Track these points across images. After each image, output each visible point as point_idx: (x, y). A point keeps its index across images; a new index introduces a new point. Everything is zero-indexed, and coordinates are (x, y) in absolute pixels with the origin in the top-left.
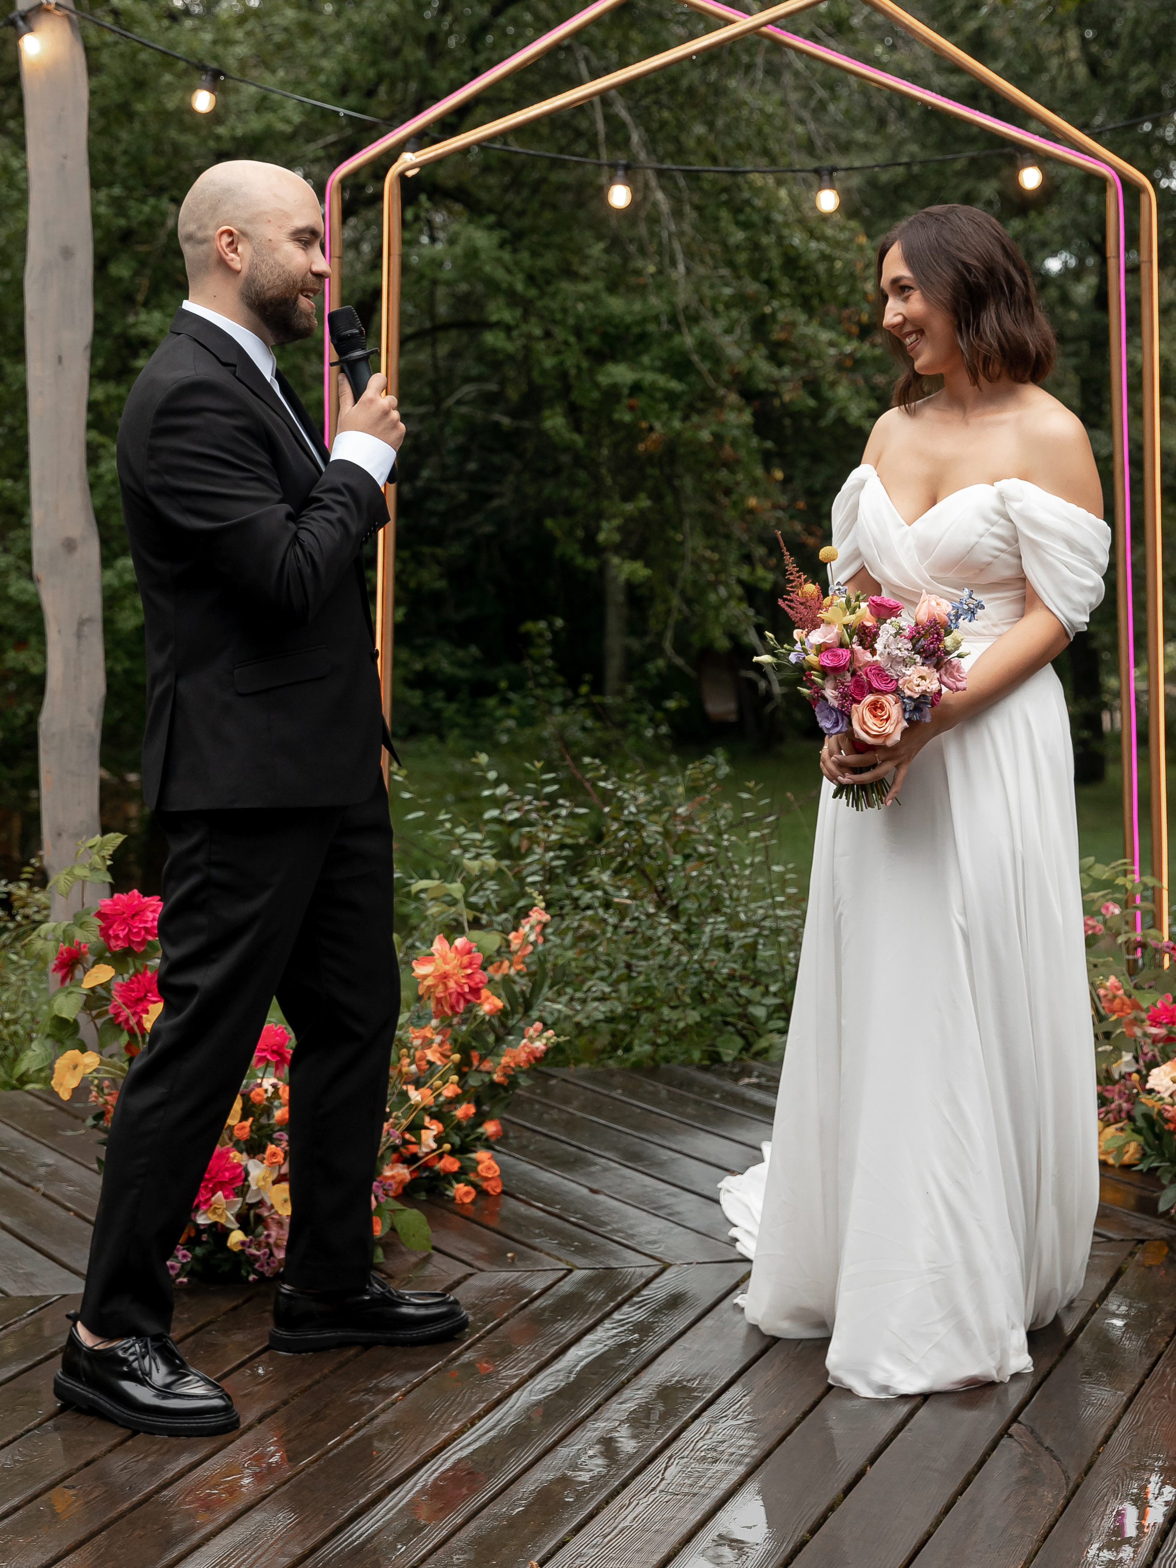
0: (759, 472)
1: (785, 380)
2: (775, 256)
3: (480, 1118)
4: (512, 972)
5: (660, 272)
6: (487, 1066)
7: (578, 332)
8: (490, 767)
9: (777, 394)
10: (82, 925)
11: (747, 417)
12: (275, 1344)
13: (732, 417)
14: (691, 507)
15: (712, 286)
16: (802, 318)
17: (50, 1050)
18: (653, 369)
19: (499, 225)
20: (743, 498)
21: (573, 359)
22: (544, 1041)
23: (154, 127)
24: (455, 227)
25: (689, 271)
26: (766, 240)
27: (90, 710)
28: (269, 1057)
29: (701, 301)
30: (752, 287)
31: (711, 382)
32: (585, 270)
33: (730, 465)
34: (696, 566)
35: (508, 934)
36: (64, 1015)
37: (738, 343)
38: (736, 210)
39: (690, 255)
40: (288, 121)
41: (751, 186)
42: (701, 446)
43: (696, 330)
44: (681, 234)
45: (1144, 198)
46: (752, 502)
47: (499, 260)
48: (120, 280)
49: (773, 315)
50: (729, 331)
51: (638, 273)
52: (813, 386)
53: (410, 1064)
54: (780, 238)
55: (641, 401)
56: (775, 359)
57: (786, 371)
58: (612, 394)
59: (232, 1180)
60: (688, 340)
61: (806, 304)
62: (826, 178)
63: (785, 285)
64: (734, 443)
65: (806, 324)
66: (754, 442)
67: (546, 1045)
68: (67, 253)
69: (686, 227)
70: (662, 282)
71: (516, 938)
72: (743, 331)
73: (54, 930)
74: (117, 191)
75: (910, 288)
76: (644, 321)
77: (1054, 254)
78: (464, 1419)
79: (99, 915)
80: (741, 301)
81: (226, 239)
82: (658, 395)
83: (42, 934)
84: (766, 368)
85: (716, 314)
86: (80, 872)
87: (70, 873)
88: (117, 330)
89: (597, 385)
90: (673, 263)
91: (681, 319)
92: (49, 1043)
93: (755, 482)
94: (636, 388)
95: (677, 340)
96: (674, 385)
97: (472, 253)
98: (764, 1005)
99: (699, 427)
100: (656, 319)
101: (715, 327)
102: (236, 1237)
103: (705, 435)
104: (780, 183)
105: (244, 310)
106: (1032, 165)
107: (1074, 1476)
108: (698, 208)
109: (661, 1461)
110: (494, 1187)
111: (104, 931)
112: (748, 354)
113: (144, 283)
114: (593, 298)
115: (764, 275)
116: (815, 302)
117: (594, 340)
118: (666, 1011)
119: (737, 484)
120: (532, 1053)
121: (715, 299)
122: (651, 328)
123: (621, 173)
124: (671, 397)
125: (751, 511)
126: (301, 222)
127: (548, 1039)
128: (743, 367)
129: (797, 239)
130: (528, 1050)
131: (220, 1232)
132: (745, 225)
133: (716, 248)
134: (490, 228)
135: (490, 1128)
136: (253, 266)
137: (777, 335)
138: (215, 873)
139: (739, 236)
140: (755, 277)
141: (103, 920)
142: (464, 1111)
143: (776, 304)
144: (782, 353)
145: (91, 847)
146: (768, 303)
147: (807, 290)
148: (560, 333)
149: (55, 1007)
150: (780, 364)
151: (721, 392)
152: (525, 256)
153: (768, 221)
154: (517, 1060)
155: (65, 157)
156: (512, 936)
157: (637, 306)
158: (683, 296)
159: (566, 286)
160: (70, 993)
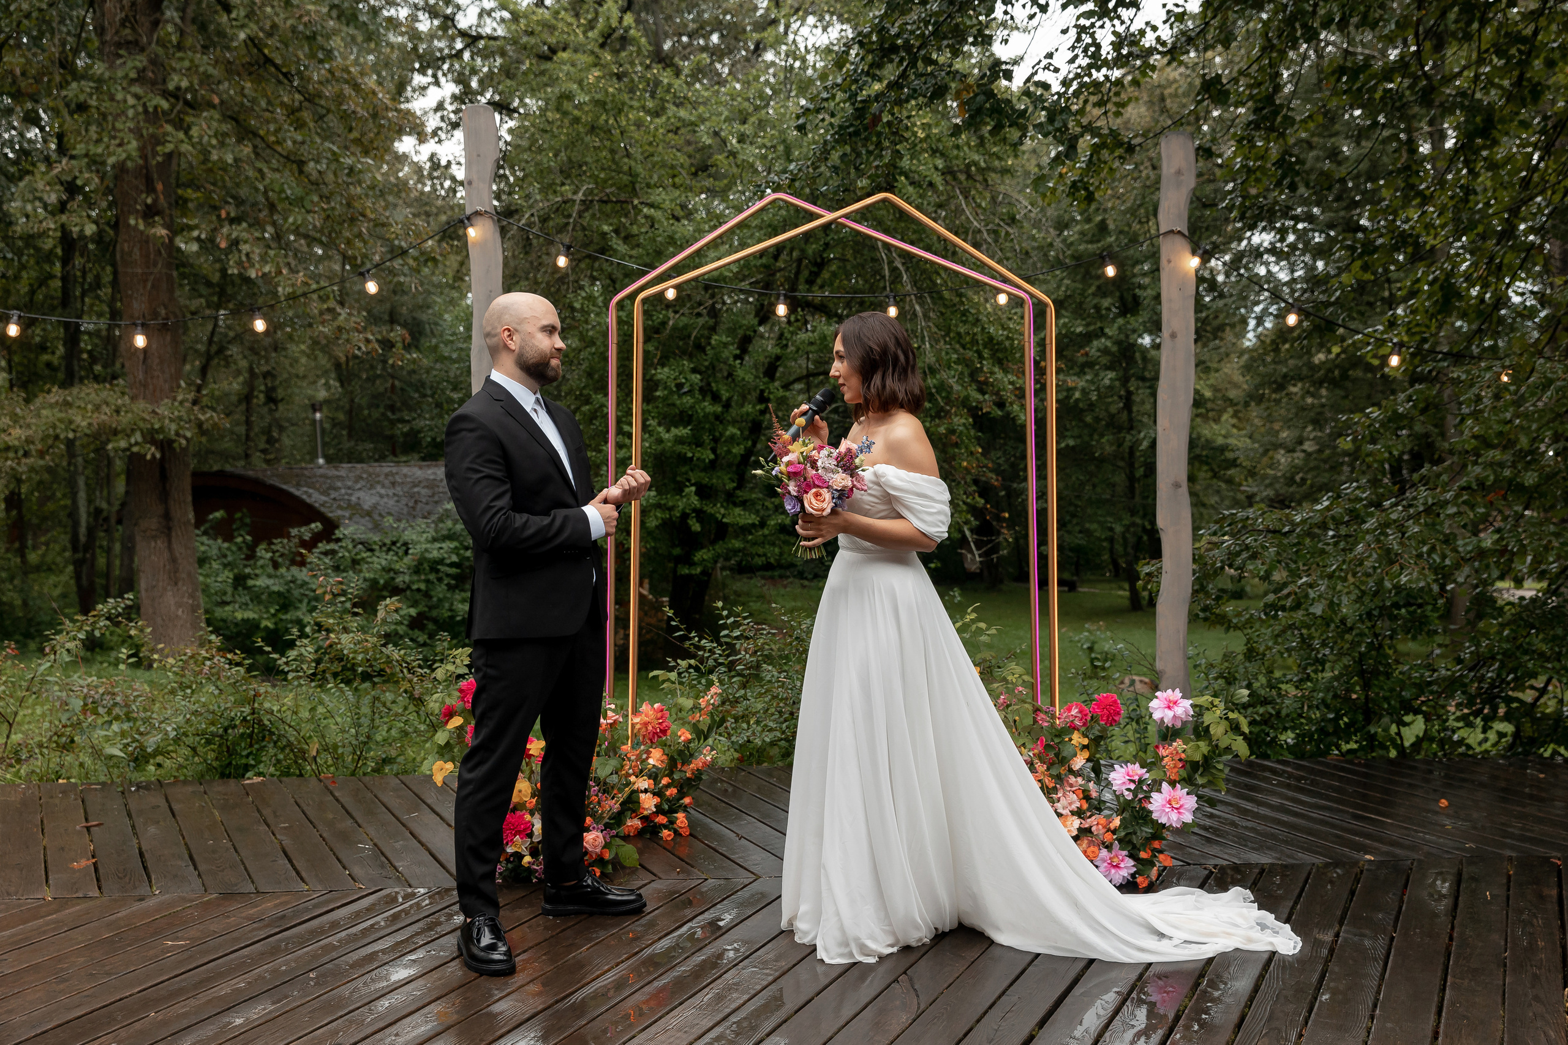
3: (682, 794)
4: (701, 719)
6: (685, 768)
8: (723, 609)
12: (546, 913)
13: (956, 420)
22: (711, 756)
36: (439, 742)
46: (965, 464)
50: (953, 376)
53: (630, 769)
57: (986, 397)
59: (525, 829)
61: (998, 362)
65: (998, 372)
66: (972, 432)
71: (703, 702)
75: (843, 357)
78: (613, 963)
80: (963, 361)
81: (507, 333)
84: (975, 395)
85: (947, 368)
90: (924, 342)
93: (970, 453)
99: (938, 426)
101: (945, 375)
102: (527, 859)
105: (518, 372)
107: (922, 1007)
109: (706, 990)
110: (685, 832)
111: (462, 699)
119: (960, 454)
120: (705, 762)
121: (949, 360)
125: (965, 468)
126: (545, 322)
128: (963, 396)
130: (703, 761)
131: (519, 856)
132: (966, 323)
135: (687, 800)
136: (522, 348)
138: (489, 671)
141: (461, 693)
142: (672, 792)
146: (978, 362)
147: (999, 355)
150: (983, 393)
153: (978, 320)
154: (698, 766)
156: (701, 700)
160: (444, 730)
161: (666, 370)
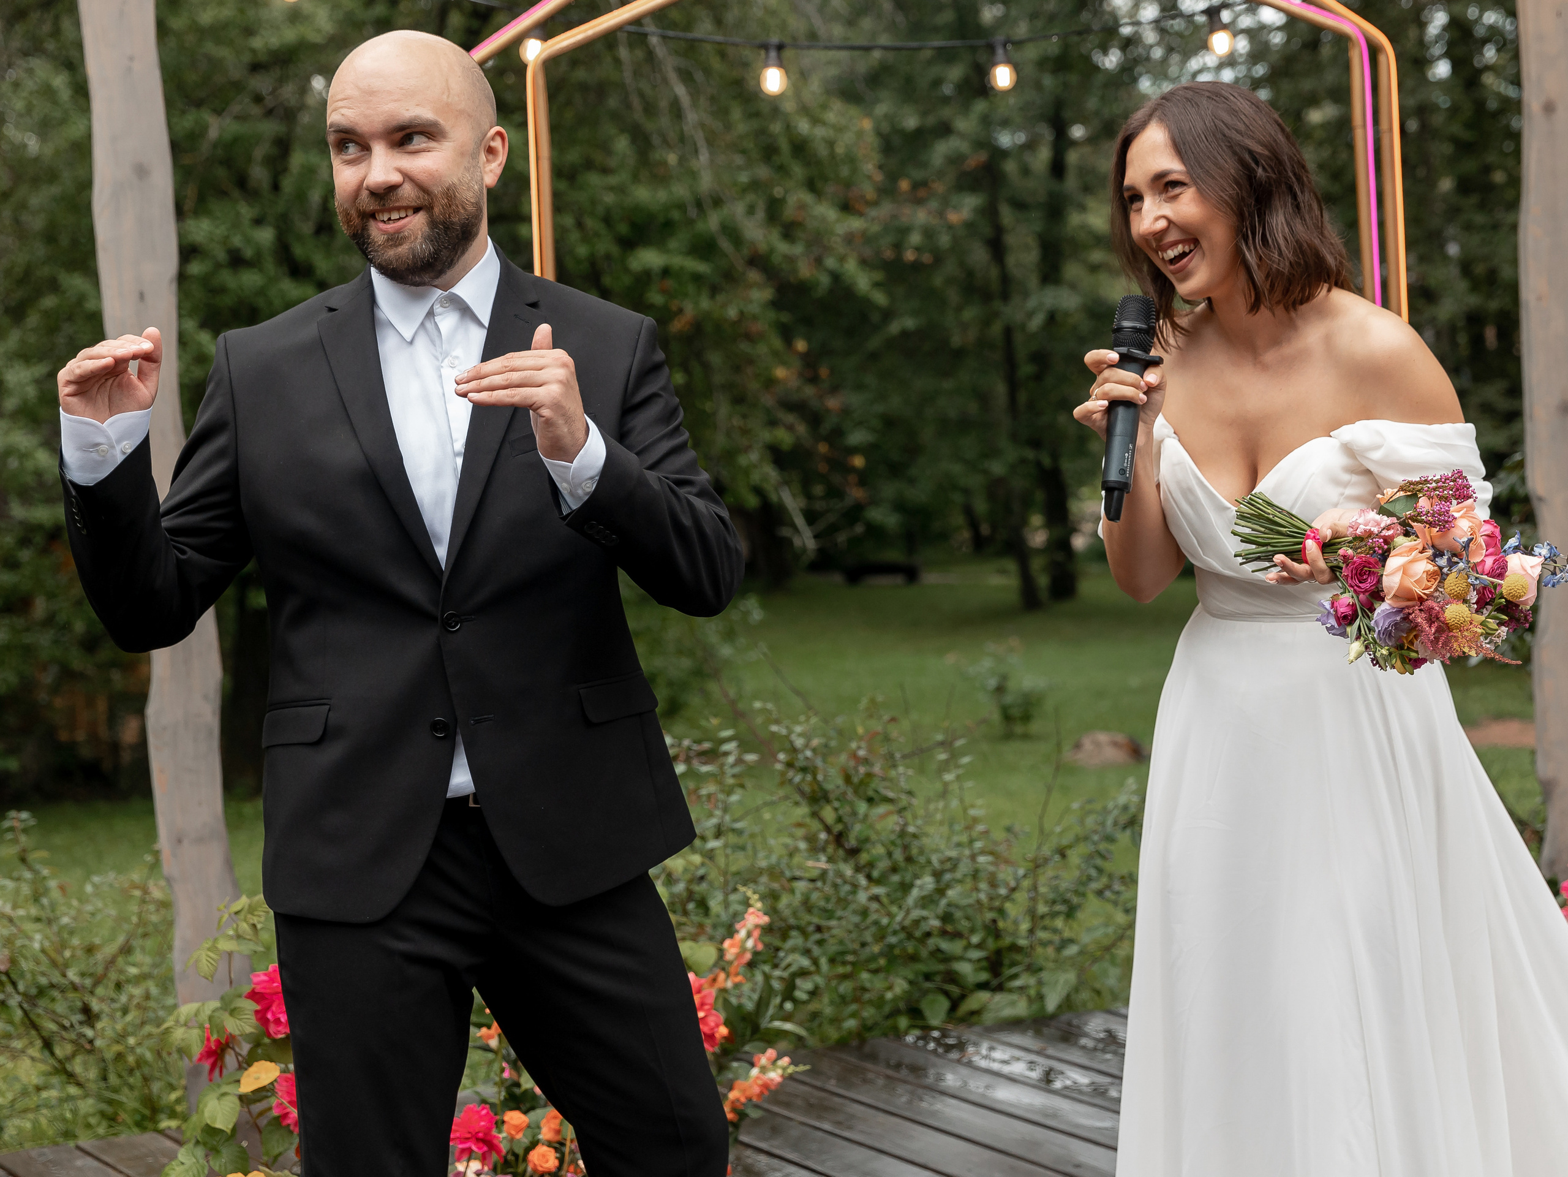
0: (777, 343)
2: (784, 145)
4: (729, 984)
5: (683, 161)
7: (607, 220)
9: (794, 272)
10: (233, 1012)
11: (767, 293)
13: (753, 294)
14: (718, 379)
15: (731, 173)
16: (807, 197)
17: (202, 1161)
18: (680, 253)
20: (768, 368)
21: (605, 246)
22: (780, 1071)
23: (190, 39)
25: (712, 161)
26: (776, 128)
27: (206, 697)
28: (474, 1148)
29: (723, 186)
30: (763, 172)
31: (737, 261)
32: (612, 163)
33: (752, 338)
34: (728, 434)
35: (722, 942)
36: (218, 1125)
37: (758, 226)
39: (710, 142)
40: (319, 31)
42: (728, 322)
43: (721, 213)
44: (702, 125)
45: (1382, 59)
46: (777, 373)
51: (661, 163)
54: (788, 127)
55: (670, 283)
56: (788, 237)
57: (798, 249)
58: (645, 278)
60: (713, 222)
61: (811, 186)
64: (755, 318)
65: (815, 204)
66: (772, 315)
67: (782, 1076)
69: (705, 116)
70: (686, 171)
71: (732, 946)
72: (760, 215)
73: (197, 1014)
75: (1181, 184)
76: (667, 209)
79: (253, 995)
82: (687, 278)
83: (182, 1019)
84: (783, 247)
85: (735, 197)
86: (225, 945)
87: (213, 948)
89: (627, 270)
90: (696, 151)
91: (707, 204)
92: (200, 1152)
93: (778, 354)
94: (666, 272)
95: (700, 226)
96: (701, 267)
98: (970, 960)
99: (724, 305)
100: (681, 205)
103: (732, 313)
111: (261, 1016)
112: (765, 235)
114: (620, 190)
115: (776, 160)
116: (821, 183)
117: (623, 229)
118: (865, 976)
120: (765, 1086)
122: (676, 215)
124: (697, 278)
125: (778, 381)
127: (784, 1069)
128: (763, 247)
129: (803, 126)
130: (760, 1082)
137: (789, 215)
140: (767, 162)
141: (257, 1002)
144: (796, 232)
145: (237, 913)
147: (813, 172)
148: (590, 223)
149: (207, 1114)
150: (792, 242)
151: (745, 270)
154: (748, 1093)
155: (131, 59)
156: (727, 944)
157: (662, 196)
158: (706, 182)
159: (594, 179)
160: (224, 1094)
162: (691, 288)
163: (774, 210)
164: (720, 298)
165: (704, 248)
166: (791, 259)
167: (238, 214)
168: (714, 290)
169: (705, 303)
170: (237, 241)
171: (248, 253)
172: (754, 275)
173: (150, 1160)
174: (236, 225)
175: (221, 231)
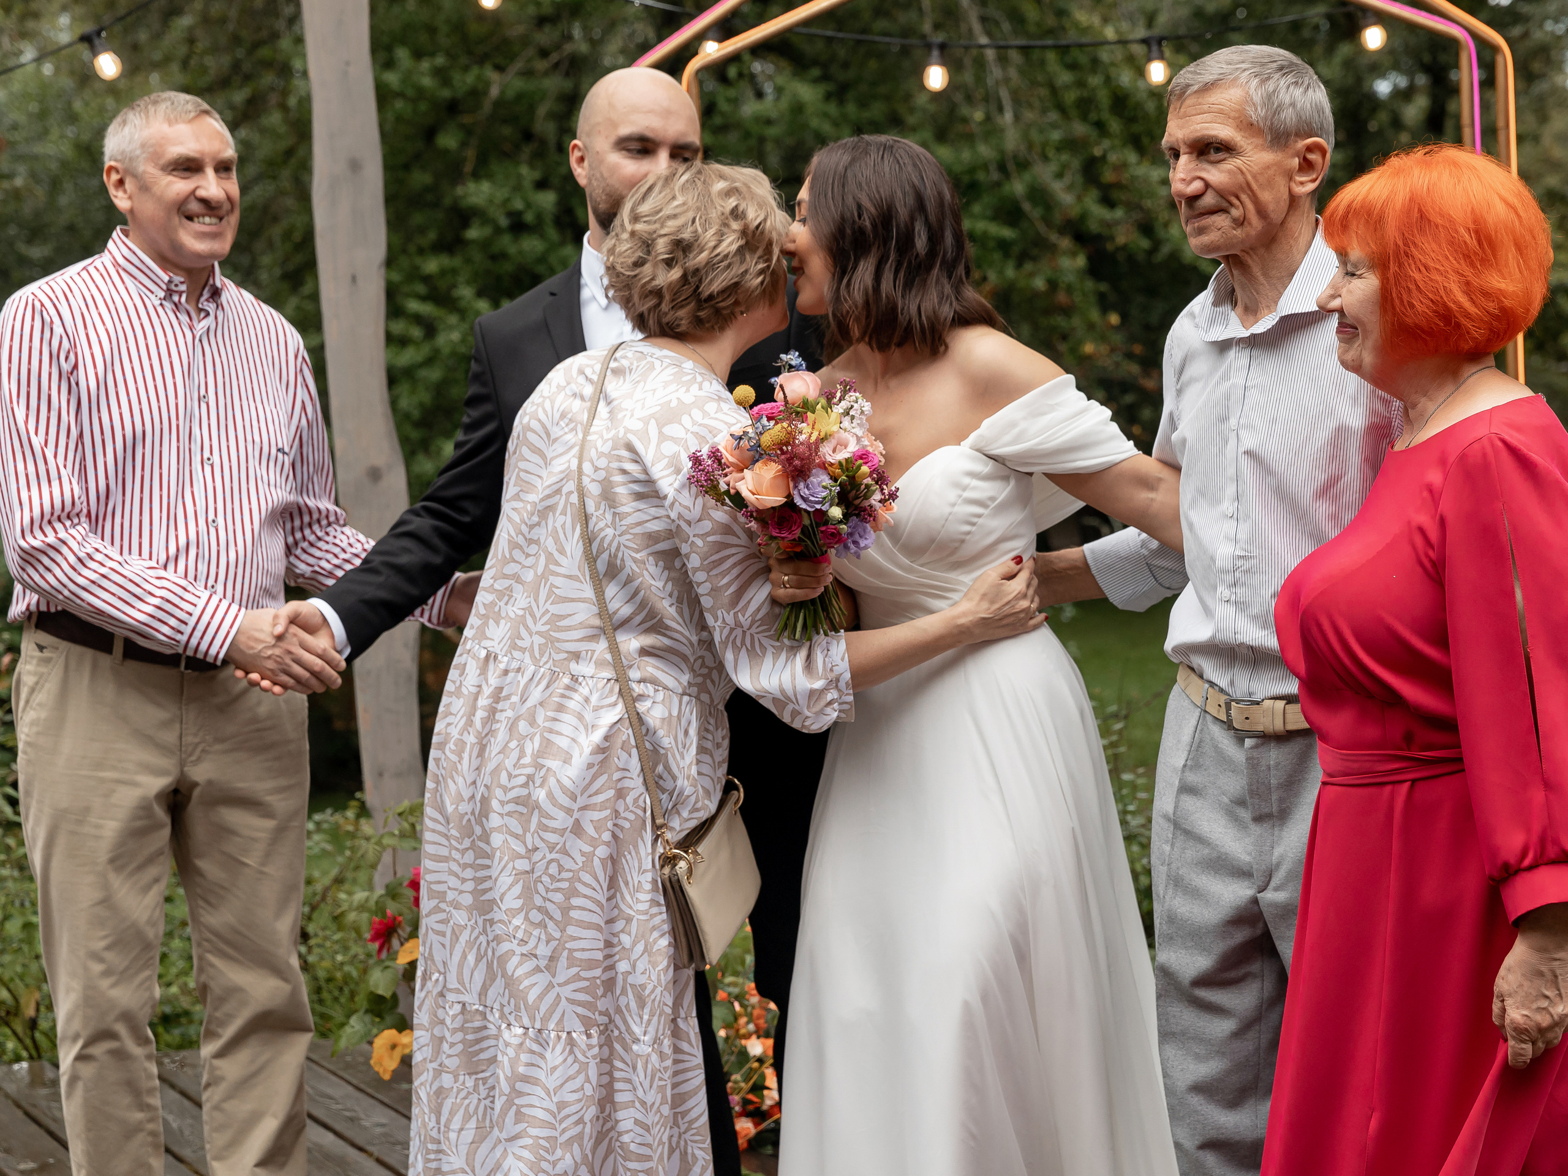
0: (1095, 315)
1: (1117, 223)
2: (1103, 97)
5: (988, 118)
9: (1112, 238)
10: (394, 898)
11: (1081, 261)
13: (1065, 262)
15: (1041, 131)
16: (1132, 157)
17: (370, 1025)
18: (984, 217)
19: (825, 78)
20: (1080, 342)
24: (780, 80)
25: (1017, 117)
26: (1095, 81)
29: (1030, 146)
30: (1080, 129)
31: (1042, 228)
33: (1067, 311)
36: (380, 993)
37: (1070, 188)
38: (1063, 50)
39: (1017, 102)
41: (1077, 25)
42: (1035, 295)
43: (1027, 177)
44: (1007, 80)
45: (1499, 59)
46: (1089, 348)
47: (826, 115)
48: (446, 151)
49: (1104, 158)
50: (1059, 175)
51: (965, 120)
52: (1147, 228)
53: (748, 1023)
54: (1108, 80)
56: (1108, 202)
57: (1119, 213)
60: (1018, 187)
62: (1155, 48)
63: (1115, 125)
64: (1069, 289)
65: (1139, 163)
66: (1090, 284)
68: (355, 166)
69: (1013, 73)
70: (991, 130)
72: (1073, 176)
73: (367, 900)
74: (440, 60)
76: (972, 170)
77: (1383, 75)
80: (1070, 144)
82: (992, 244)
83: (356, 904)
84: (1098, 211)
85: (1045, 158)
86: (389, 841)
88: (447, 201)
90: (1001, 109)
91: (1011, 167)
92: (368, 1018)
93: (1091, 326)
95: (1007, 188)
96: (1007, 233)
97: (798, 108)
99: (1032, 275)
100: (985, 167)
101: (1044, 173)
103: (1039, 283)
104: (1106, 20)
106: (1374, 24)
108: (1025, 50)
112: (1079, 198)
113: (471, 154)
115: (1093, 116)
116: (1145, 141)
119: (1074, 329)
121: (1044, 145)
122: (981, 176)
123: (935, 53)
124: (1004, 246)
125: (1089, 358)
128: (1075, 212)
132: (1073, 67)
133: (1044, 92)
134: (816, 81)
137: (1108, 176)
139: (1065, 78)
140: (1084, 118)
143: (1106, 143)
144: (1116, 195)
145: (400, 814)
146: (1098, 144)
147: (1137, 128)
149: (371, 983)
150: (1112, 207)
151: (1054, 237)
152: (851, 108)
153: (1095, 62)
155: (348, 64)
157: (966, 155)
158: (1012, 140)
160: (387, 967)
161: (485, 187)
162: (997, 256)
163: (1091, 170)
164: (1028, 267)
165: (1010, 213)
166: (1108, 225)
167: (519, 177)
168: (1022, 259)
169: (1010, 272)
170: (518, 205)
171: (529, 217)
172: (1065, 243)
173: (349, 1059)
174: (518, 188)
175: (501, 194)
